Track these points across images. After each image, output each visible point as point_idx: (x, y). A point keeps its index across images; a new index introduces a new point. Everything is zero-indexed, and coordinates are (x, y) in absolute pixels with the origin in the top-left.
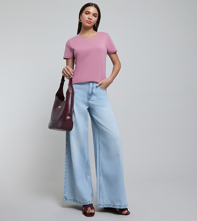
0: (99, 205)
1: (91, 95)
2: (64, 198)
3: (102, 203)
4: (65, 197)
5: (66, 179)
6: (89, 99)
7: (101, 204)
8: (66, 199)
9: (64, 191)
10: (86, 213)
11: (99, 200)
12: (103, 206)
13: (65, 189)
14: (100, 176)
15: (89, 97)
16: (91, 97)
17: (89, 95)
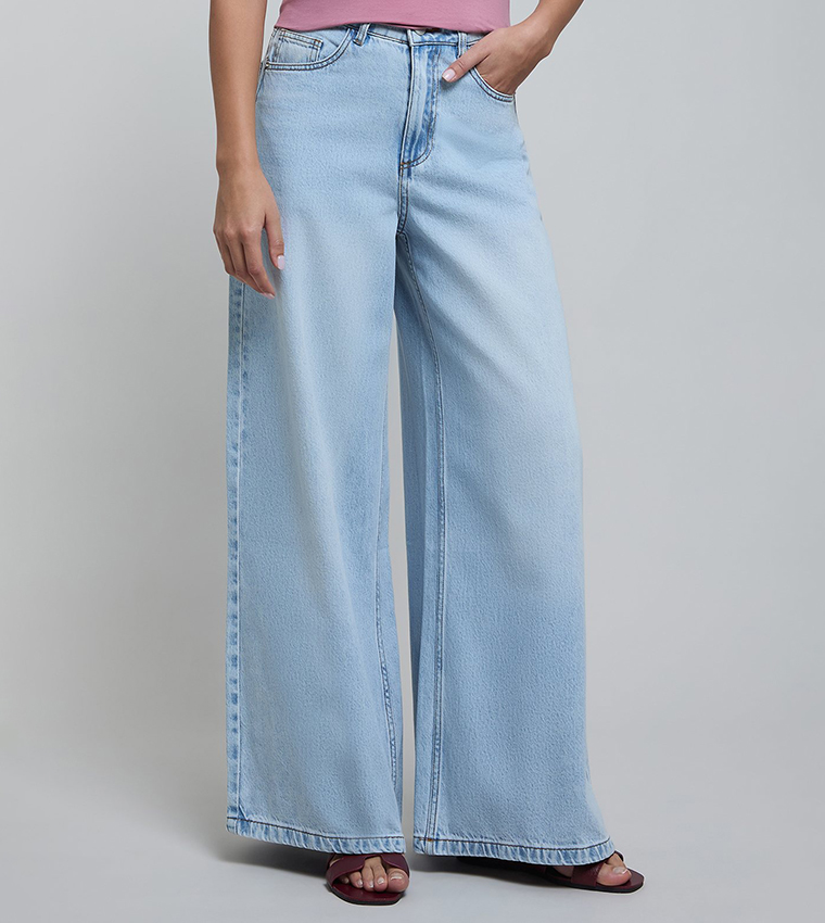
0: (430, 840)
1: (420, 142)
2: (231, 814)
3: (445, 828)
4: (234, 809)
5: (235, 701)
6: (406, 167)
7: (441, 837)
8: (243, 820)
9: (231, 777)
10: (351, 884)
11: (430, 811)
12: (453, 850)
13: (232, 761)
14: (436, 675)
15: (406, 154)
16: (420, 153)
17: (409, 141)
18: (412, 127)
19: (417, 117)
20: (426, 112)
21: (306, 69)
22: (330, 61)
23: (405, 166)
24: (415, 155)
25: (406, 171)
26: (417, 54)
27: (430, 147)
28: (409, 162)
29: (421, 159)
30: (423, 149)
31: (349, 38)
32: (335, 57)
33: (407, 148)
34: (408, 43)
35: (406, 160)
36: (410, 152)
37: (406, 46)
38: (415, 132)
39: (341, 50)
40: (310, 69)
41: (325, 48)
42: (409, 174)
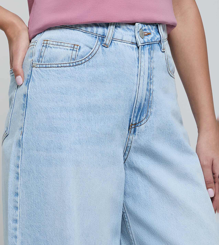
1: (143, 110)
15: (134, 119)
16: (142, 118)
17: (137, 110)
18: (139, 100)
19: (143, 93)
20: (147, 90)
21: (70, 66)
22: (87, 59)
23: (133, 126)
24: (140, 119)
25: (133, 129)
26: (142, 51)
27: (149, 113)
28: (135, 124)
29: (143, 122)
30: (145, 115)
31: (99, 43)
32: (90, 57)
33: (135, 115)
34: (137, 44)
35: (134, 123)
36: (137, 117)
37: (135, 46)
38: (141, 104)
39: (95, 52)
40: (73, 66)
41: (82, 50)
42: (135, 131)
